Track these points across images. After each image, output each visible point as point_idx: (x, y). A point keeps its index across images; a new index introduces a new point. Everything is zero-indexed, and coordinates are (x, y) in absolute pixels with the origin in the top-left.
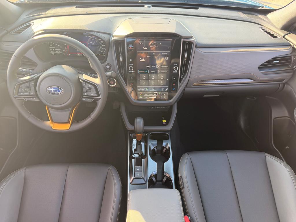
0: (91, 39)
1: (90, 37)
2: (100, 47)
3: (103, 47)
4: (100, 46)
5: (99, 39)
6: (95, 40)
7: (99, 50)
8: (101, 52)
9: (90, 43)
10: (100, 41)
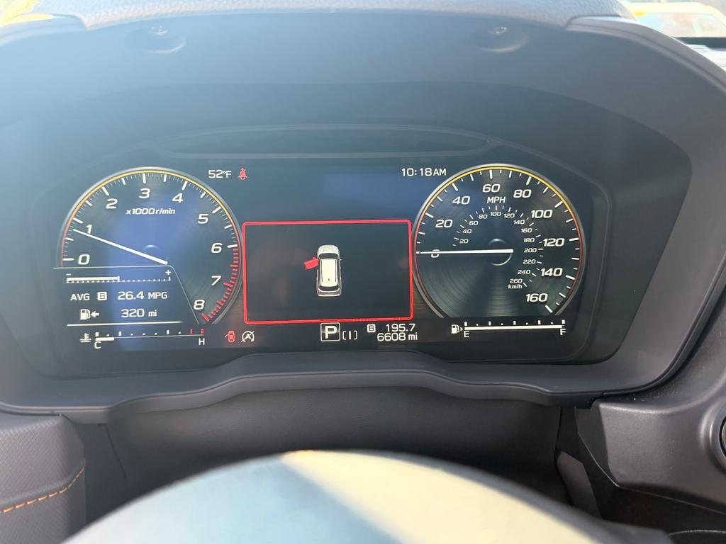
0: (450, 192)
1: (443, 178)
2: (519, 256)
3: (552, 257)
4: (519, 246)
5: (519, 194)
6: (479, 201)
7: (516, 284)
8: (530, 298)
9: (442, 224)
10: (522, 207)
